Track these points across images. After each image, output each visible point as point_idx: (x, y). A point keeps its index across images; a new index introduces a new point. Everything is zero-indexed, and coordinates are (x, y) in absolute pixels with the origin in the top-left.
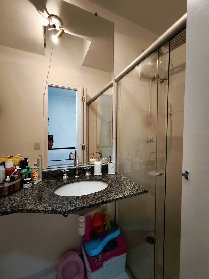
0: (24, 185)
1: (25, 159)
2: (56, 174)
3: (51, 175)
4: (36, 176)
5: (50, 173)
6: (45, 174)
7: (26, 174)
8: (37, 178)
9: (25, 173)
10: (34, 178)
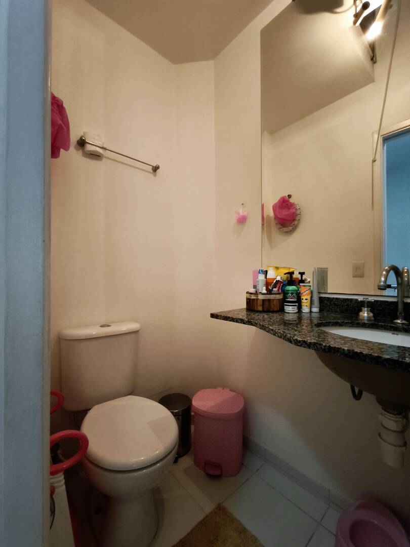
0: (286, 307)
1: (300, 273)
2: (347, 305)
3: (337, 306)
4: (306, 299)
5: (336, 303)
6: (326, 301)
7: (292, 294)
8: (306, 303)
9: (292, 292)
10: (303, 301)
